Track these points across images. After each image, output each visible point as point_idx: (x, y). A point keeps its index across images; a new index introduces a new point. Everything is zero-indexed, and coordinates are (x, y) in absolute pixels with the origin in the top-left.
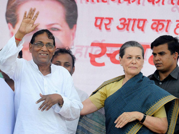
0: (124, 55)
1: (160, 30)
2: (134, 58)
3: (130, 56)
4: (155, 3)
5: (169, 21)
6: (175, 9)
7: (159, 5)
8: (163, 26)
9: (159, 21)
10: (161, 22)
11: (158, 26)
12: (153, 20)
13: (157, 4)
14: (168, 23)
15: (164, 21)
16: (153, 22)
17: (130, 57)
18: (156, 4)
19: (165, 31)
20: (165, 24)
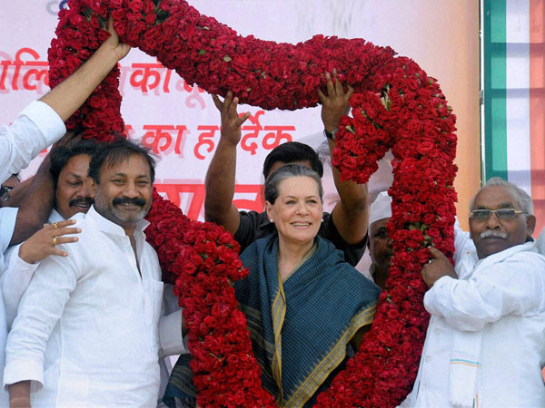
0: (276, 197)
1: (163, 149)
2: (302, 202)
3: (292, 199)
4: (148, 88)
5: (181, 129)
6: (193, 101)
7: (157, 94)
8: (169, 139)
9: (159, 128)
10: (163, 131)
11: (157, 140)
12: (145, 127)
13: (153, 90)
14: (180, 133)
15: (171, 128)
16: (145, 132)
17: (292, 202)
18: (151, 92)
19: (174, 152)
20: (174, 136)
